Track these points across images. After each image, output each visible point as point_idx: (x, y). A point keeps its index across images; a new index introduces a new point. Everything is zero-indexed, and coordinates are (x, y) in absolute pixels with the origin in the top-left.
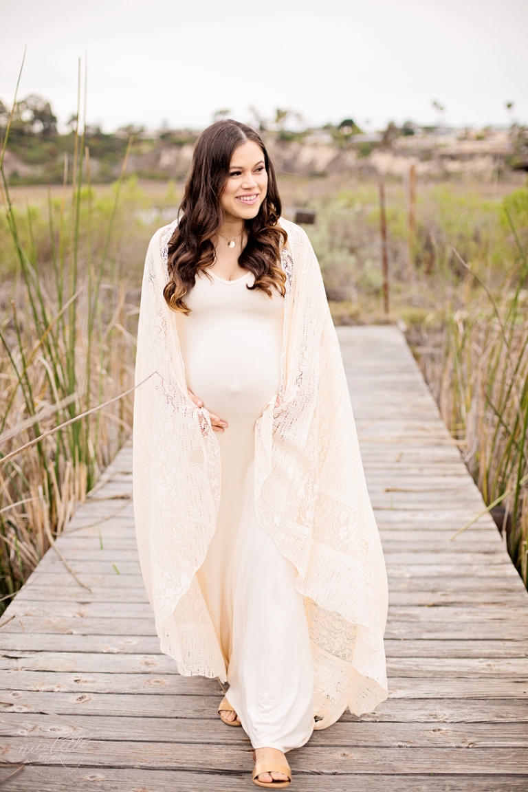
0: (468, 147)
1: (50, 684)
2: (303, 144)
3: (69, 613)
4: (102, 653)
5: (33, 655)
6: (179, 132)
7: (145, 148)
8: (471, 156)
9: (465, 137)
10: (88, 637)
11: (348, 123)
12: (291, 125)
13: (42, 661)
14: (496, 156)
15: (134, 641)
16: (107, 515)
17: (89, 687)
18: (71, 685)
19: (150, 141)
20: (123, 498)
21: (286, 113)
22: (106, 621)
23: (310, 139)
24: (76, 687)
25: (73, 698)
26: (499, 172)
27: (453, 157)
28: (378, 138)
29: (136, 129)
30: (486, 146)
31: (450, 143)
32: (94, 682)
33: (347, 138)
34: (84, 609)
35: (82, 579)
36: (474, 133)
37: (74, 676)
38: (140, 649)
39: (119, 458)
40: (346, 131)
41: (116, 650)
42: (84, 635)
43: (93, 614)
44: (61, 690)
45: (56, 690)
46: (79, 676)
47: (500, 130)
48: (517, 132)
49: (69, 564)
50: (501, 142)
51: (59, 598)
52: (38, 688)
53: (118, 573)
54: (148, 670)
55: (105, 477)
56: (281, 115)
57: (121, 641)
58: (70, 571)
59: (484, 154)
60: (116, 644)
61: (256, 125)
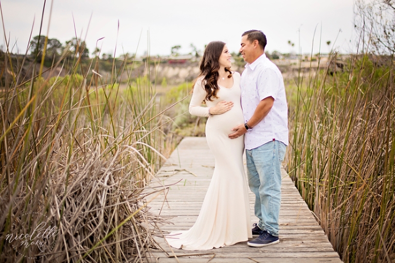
0: (307, 65)
6: (154, 58)
7: (135, 66)
8: (309, 69)
9: (306, 59)
19: (138, 63)
29: (130, 56)
30: (316, 64)
31: (297, 63)
36: (310, 57)
47: (325, 55)
50: (324, 62)
61: (194, 54)
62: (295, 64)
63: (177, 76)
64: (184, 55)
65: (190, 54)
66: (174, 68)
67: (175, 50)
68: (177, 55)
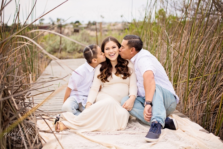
0: (111, 28)
2: (65, 28)
8: (112, 30)
9: (110, 24)
11: (78, 22)
12: (62, 23)
14: (119, 30)
21: (60, 19)
23: (67, 27)
27: (107, 30)
28: (86, 26)
30: (116, 27)
33: (77, 26)
36: (112, 24)
40: (77, 24)
47: (119, 23)
48: (124, 23)
50: (120, 26)
56: (58, 20)
59: (115, 30)
61: (51, 23)
62: (105, 28)
64: (46, 24)
65: (49, 23)
67: (41, 21)
68: (42, 24)
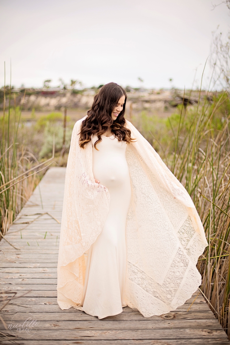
0: (153, 97)
1: (11, 276)
2: (82, 95)
3: (14, 257)
4: (28, 268)
5: (3, 269)
6: (29, 89)
7: (14, 96)
8: (154, 101)
9: (152, 92)
10: (22, 264)
12: (77, 87)
13: (7, 270)
14: (166, 101)
15: (38, 265)
16: (21, 228)
17: (25, 277)
18: (19, 277)
19: (16, 93)
20: (26, 223)
21: (75, 82)
22: (27, 259)
23: (85, 93)
24: (20, 277)
25: (21, 280)
26: (166, 108)
27: (147, 101)
29: (9, 88)
30: (160, 97)
31: (146, 96)
32: (26, 275)
34: (18, 256)
35: (16, 247)
36: (156, 91)
37: (19, 274)
38: (41, 266)
39: (22, 211)
41: (32, 267)
42: (20, 263)
43: (22, 257)
44: (16, 278)
45: (14, 278)
46: (21, 274)
47: (167, 90)
48: (174, 92)
49: (11, 243)
50: (167, 95)
51: (9, 253)
52: (7, 277)
53: (29, 245)
54: (45, 272)
55: (18, 217)
56: (73, 82)
57: (34, 265)
58: (11, 245)
59: (160, 100)
60: (33, 265)
61: (62, 87)
63: (48, 105)
64: (54, 88)
65: (59, 87)
66: (46, 97)
67: (47, 84)
68: (48, 87)
